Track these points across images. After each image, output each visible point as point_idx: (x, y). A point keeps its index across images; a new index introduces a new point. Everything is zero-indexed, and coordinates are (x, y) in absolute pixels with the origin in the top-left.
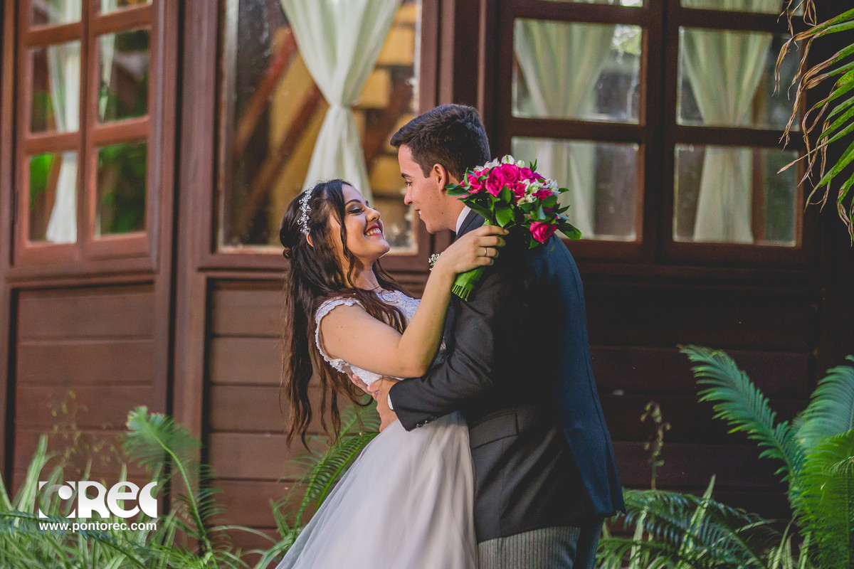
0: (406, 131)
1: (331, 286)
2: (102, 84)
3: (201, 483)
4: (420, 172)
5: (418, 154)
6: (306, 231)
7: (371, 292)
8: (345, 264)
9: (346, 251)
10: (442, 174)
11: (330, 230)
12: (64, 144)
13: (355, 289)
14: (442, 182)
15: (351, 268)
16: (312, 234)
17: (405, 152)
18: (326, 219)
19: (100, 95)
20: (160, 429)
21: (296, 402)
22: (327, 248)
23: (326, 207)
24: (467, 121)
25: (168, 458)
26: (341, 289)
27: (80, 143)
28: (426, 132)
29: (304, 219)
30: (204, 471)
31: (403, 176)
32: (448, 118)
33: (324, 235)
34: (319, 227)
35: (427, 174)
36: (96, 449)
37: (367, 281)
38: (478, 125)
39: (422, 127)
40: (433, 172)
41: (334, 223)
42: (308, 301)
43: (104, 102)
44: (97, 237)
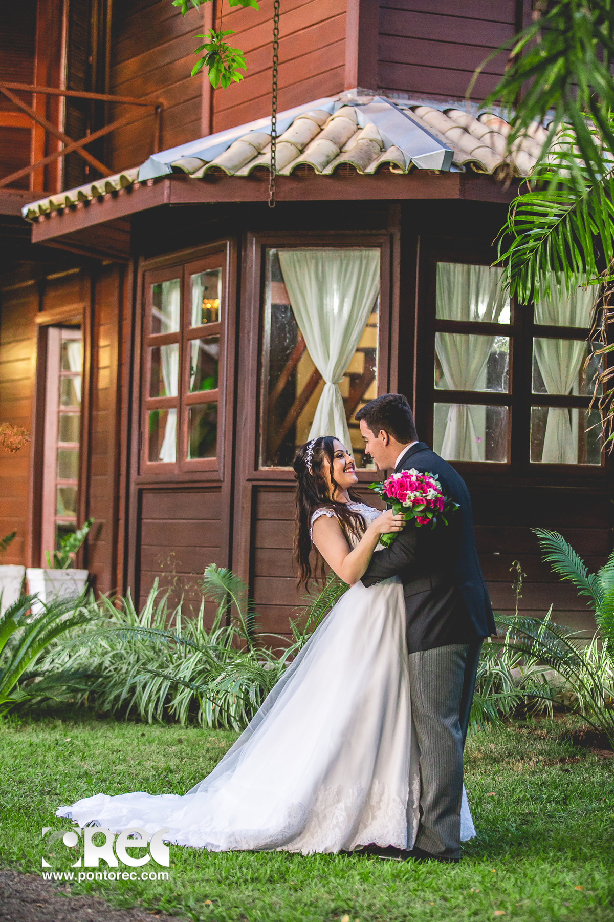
0: (363, 411)
1: (321, 499)
2: (192, 368)
3: (249, 610)
4: (373, 435)
5: (371, 424)
6: (309, 466)
7: (344, 505)
8: (332, 487)
9: (333, 480)
10: (385, 436)
11: (323, 467)
12: (169, 404)
13: (336, 503)
14: (386, 440)
15: (335, 490)
16: (313, 468)
17: (363, 424)
18: (322, 460)
19: (191, 375)
20: (224, 577)
21: (302, 564)
22: (320, 478)
23: (323, 453)
24: (399, 403)
25: (229, 595)
26: (327, 502)
27: (179, 404)
28: (374, 411)
29: (309, 458)
30: (250, 602)
31: (363, 437)
32: (387, 402)
33: (320, 469)
34: (317, 464)
35: (376, 436)
36: (187, 588)
37: (344, 498)
38: (406, 405)
39: (372, 408)
40: (380, 435)
41: (326, 463)
42: (308, 507)
43: (193, 379)
44: (189, 459)
